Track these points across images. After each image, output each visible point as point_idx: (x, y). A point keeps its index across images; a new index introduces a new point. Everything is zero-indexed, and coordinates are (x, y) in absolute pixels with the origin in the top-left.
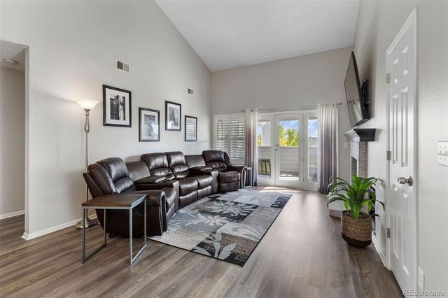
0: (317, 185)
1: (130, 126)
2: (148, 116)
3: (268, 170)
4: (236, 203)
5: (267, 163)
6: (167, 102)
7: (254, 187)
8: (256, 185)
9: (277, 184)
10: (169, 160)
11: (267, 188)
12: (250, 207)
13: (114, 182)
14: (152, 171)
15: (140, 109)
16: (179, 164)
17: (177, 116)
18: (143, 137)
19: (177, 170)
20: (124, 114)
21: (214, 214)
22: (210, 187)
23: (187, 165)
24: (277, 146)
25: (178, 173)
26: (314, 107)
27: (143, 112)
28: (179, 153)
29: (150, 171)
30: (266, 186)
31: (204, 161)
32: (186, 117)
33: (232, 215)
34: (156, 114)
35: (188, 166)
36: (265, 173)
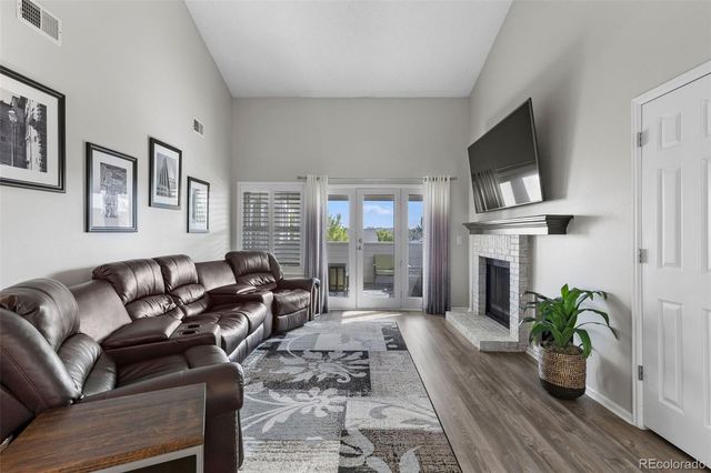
0: (423, 301)
1: (61, 188)
2: (109, 167)
3: (341, 283)
4: (325, 353)
5: (341, 271)
6: (152, 142)
7: (325, 316)
8: (325, 311)
9: (359, 306)
10: (166, 275)
11: (345, 314)
12: (355, 356)
13: (58, 352)
14: (131, 306)
15: (89, 148)
16: (187, 283)
17: (173, 176)
18: (97, 221)
19: (185, 297)
20: (44, 152)
21: (303, 386)
22: (262, 326)
23: (200, 283)
24: (360, 241)
25: (188, 303)
26: (418, 181)
27: (98, 158)
28: (183, 258)
29: (127, 305)
30: (343, 311)
31: (231, 275)
32: (189, 179)
33: (339, 380)
34: (128, 165)
35: (203, 286)
36: (338, 288)
